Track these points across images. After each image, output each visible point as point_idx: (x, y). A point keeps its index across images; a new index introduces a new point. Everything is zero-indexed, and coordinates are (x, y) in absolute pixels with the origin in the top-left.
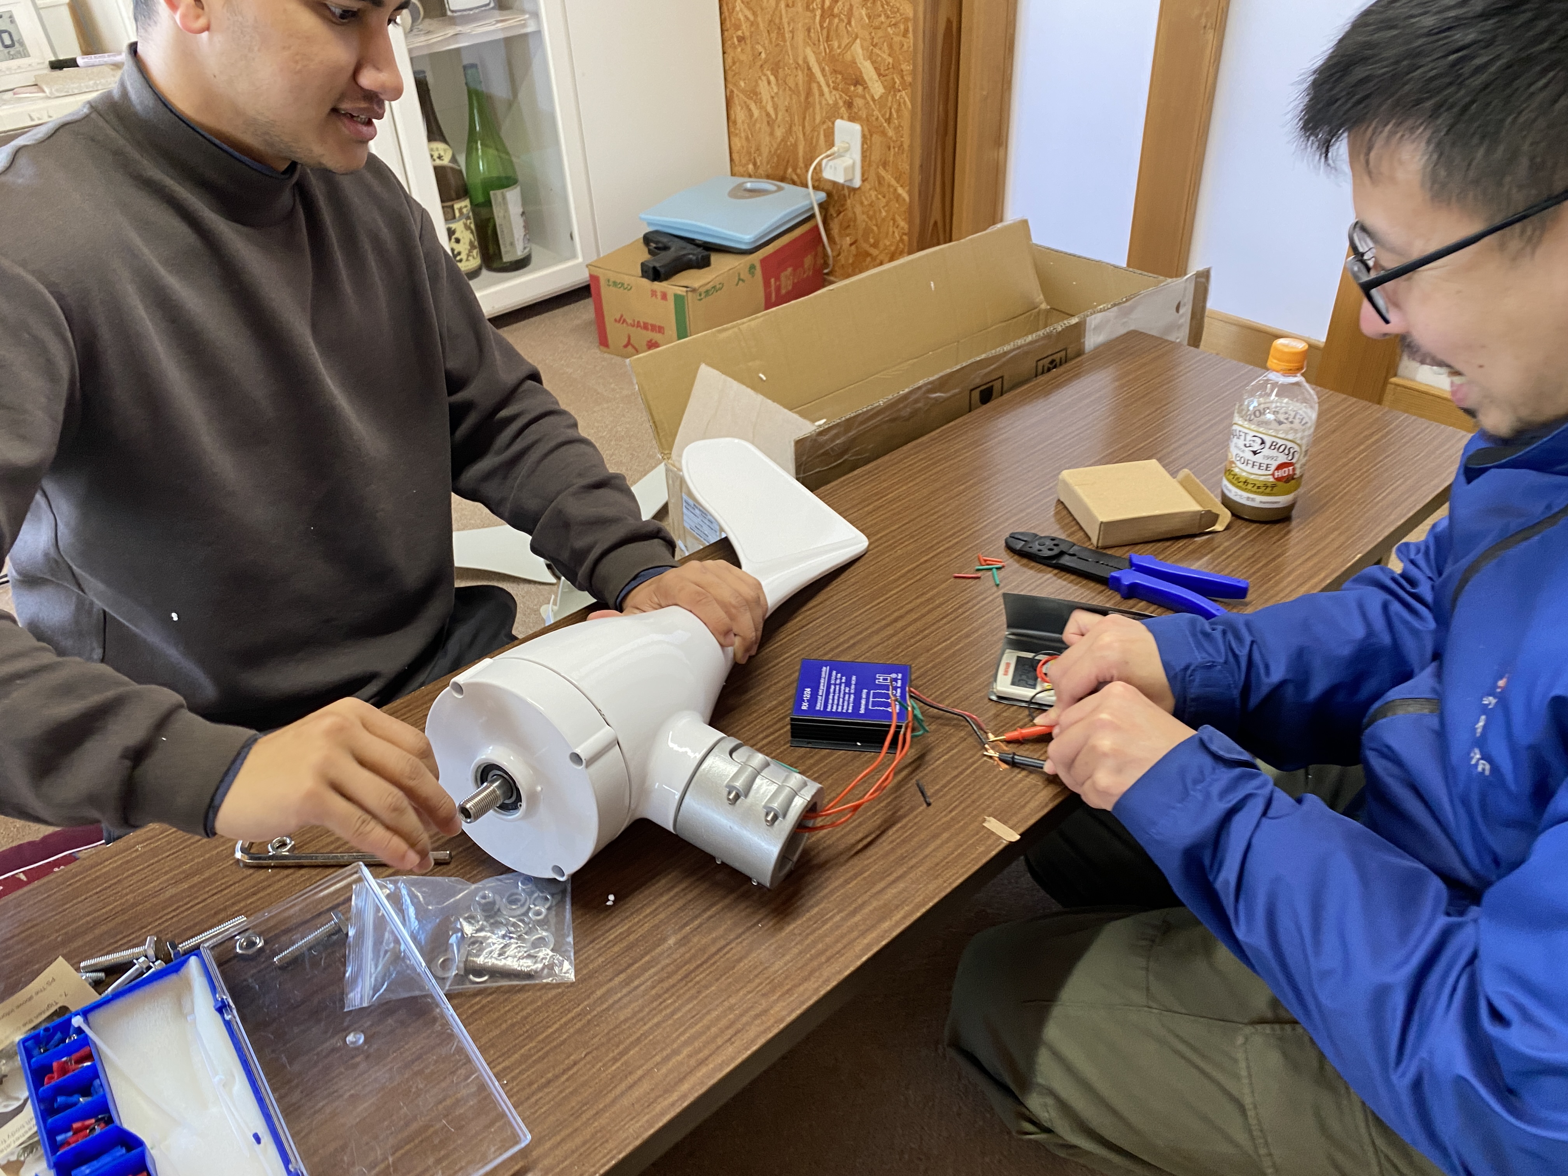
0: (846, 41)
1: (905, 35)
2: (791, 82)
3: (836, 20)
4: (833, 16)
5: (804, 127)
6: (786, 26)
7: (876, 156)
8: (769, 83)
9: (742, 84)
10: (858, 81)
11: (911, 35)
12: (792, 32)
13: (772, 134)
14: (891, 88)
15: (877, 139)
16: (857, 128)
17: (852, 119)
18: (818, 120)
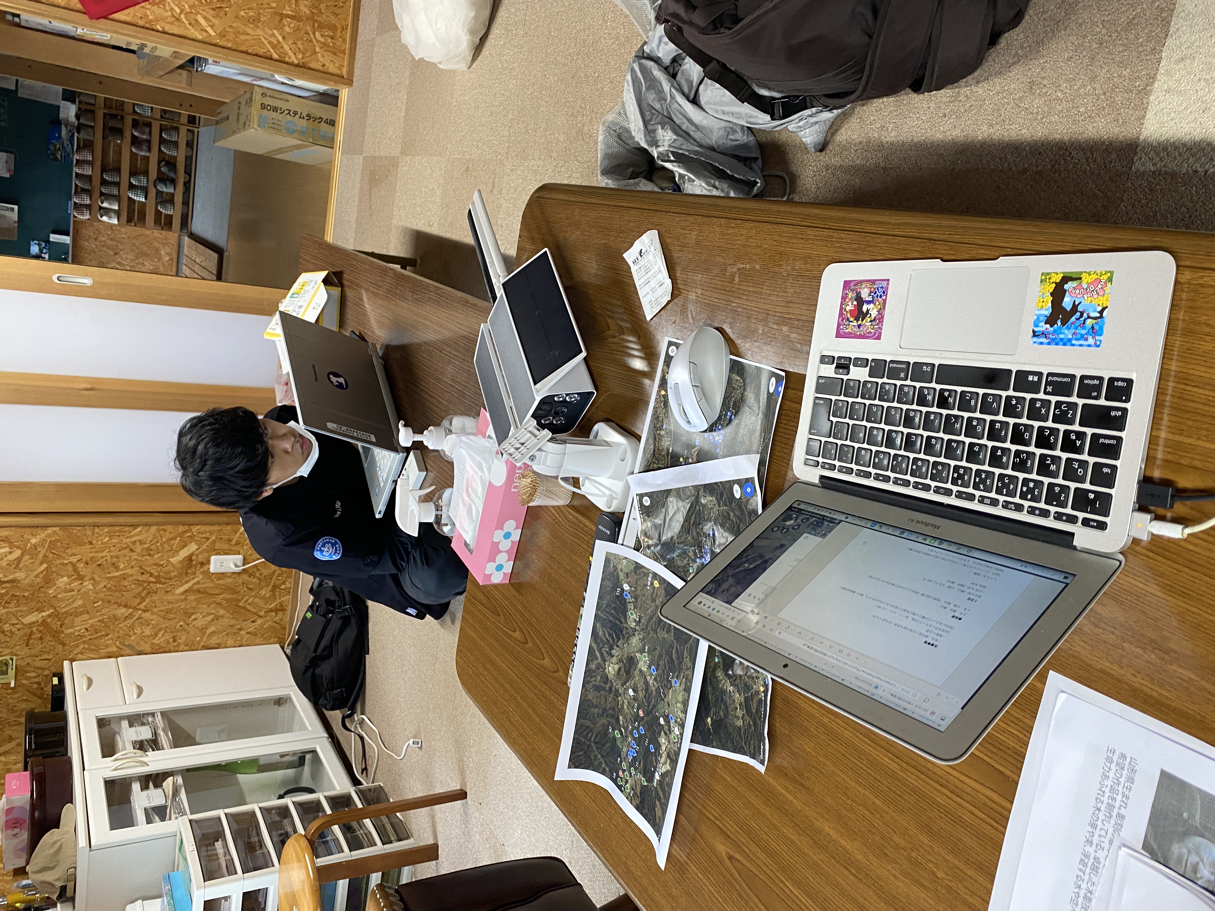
0: (170, 568)
1: (165, 531)
2: (194, 604)
3: (161, 574)
4: (159, 576)
5: (217, 594)
6: (167, 607)
7: (226, 546)
8: (195, 619)
9: (198, 639)
10: (189, 558)
11: (165, 527)
12: (169, 603)
13: (222, 617)
14: (192, 537)
15: (218, 546)
16: (213, 558)
17: (208, 562)
18: (211, 585)
